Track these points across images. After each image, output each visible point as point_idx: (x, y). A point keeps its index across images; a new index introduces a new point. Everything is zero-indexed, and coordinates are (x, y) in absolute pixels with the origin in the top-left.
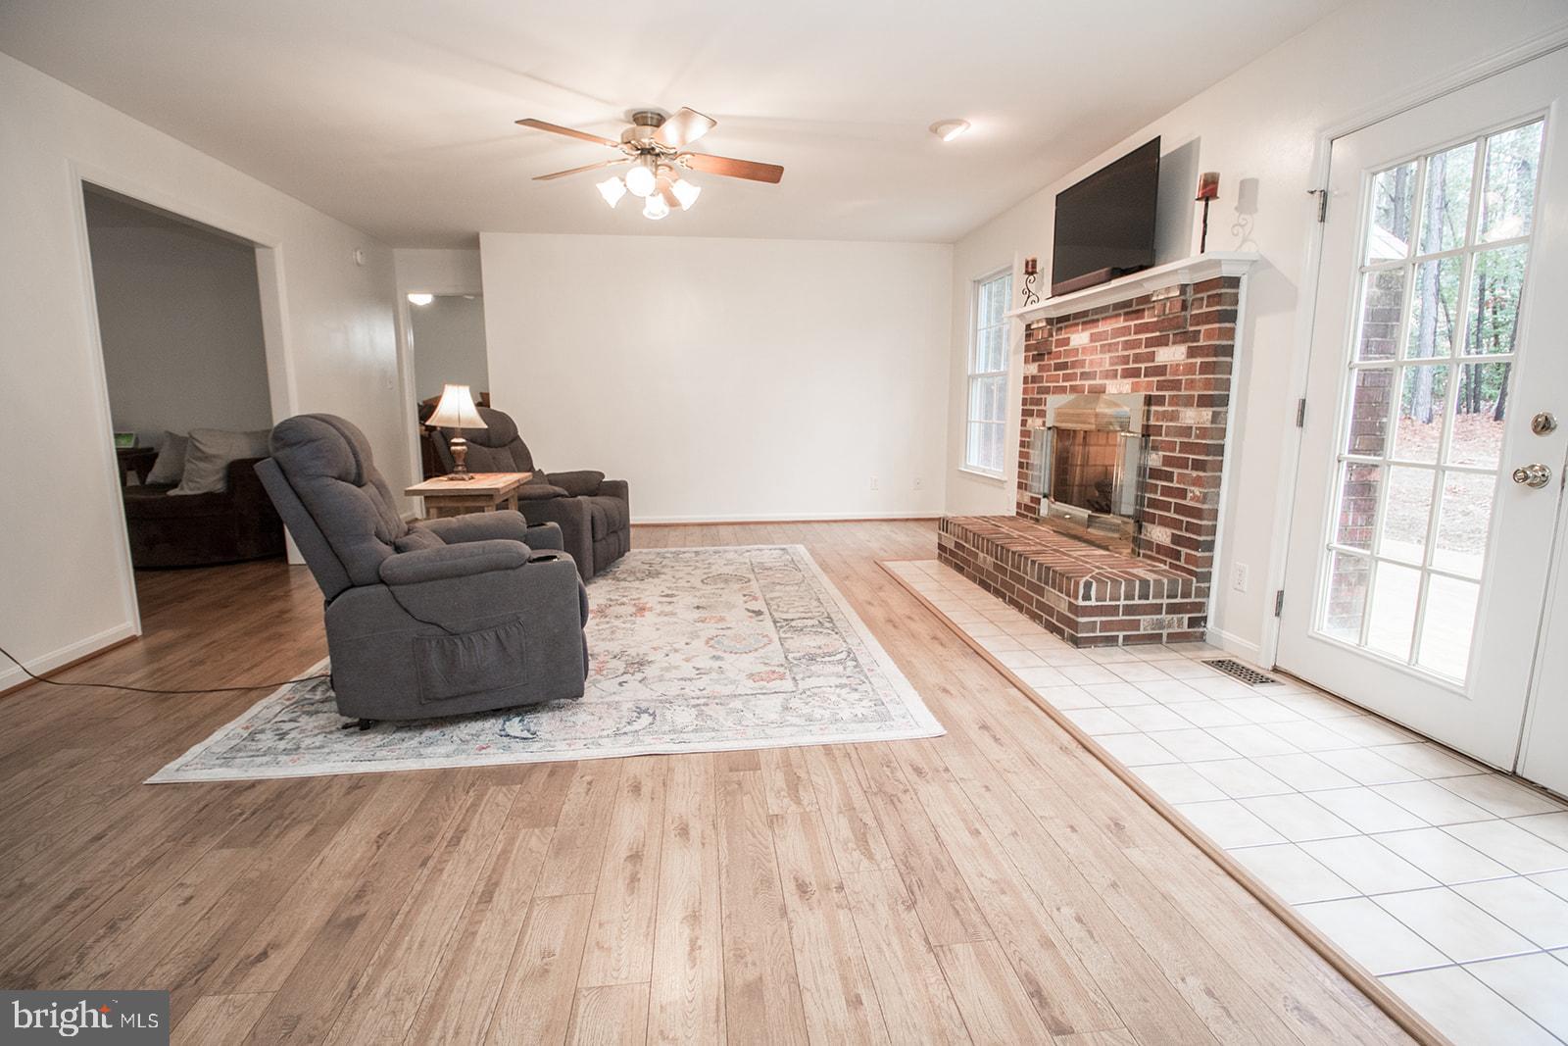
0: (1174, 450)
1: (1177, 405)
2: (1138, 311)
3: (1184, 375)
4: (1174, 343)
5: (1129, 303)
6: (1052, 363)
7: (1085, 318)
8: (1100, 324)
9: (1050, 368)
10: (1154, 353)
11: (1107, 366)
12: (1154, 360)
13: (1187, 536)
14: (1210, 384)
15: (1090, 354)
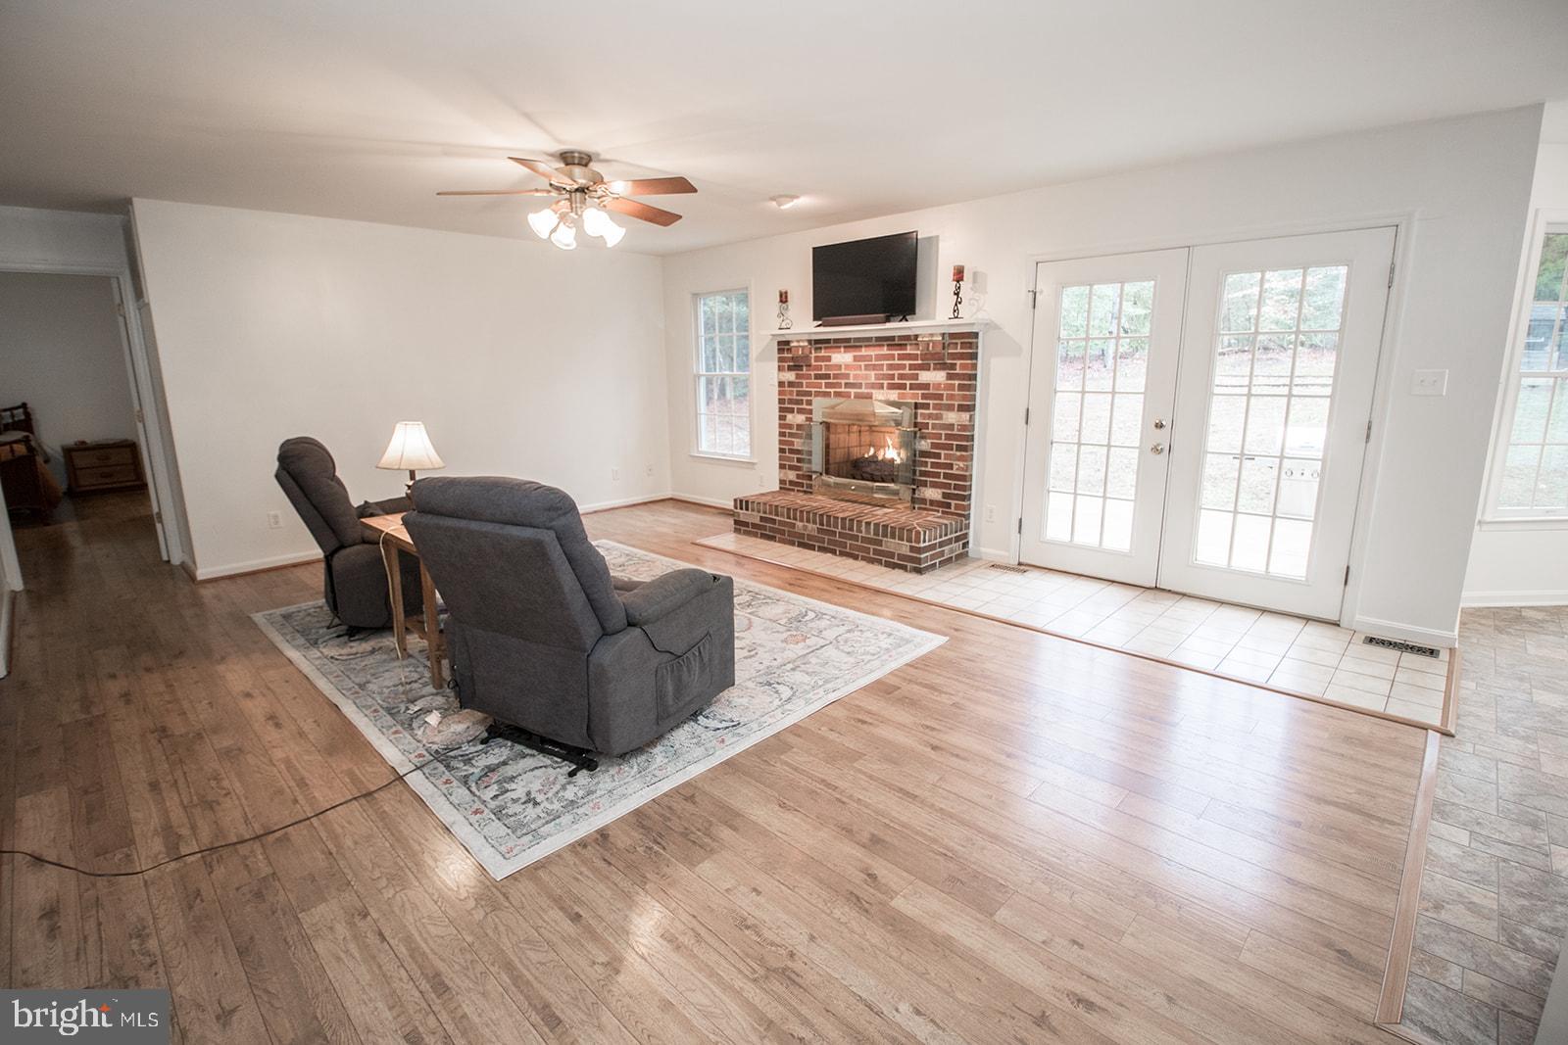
0: (941, 439)
1: (939, 409)
2: (901, 345)
3: (945, 391)
4: (934, 369)
5: (892, 338)
6: (812, 373)
7: (847, 344)
8: (863, 349)
9: (809, 377)
10: (917, 374)
11: (873, 380)
12: (917, 379)
13: (955, 492)
14: (967, 398)
15: (855, 370)
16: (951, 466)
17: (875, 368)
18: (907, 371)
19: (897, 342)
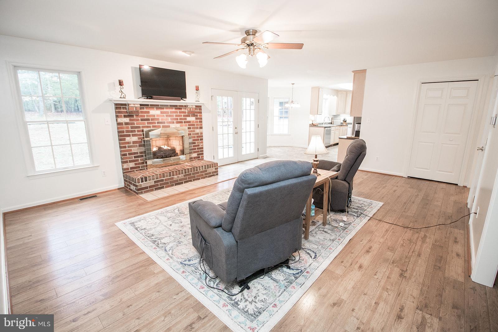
0: (195, 138)
1: (194, 129)
3: (195, 123)
4: (191, 116)
5: (177, 106)
6: (140, 118)
7: (157, 107)
8: (165, 109)
9: (138, 120)
10: (186, 118)
11: (170, 120)
12: (186, 120)
13: (201, 153)
14: (201, 125)
15: (161, 117)
16: (199, 145)
17: (170, 116)
18: (183, 117)
19: (178, 107)
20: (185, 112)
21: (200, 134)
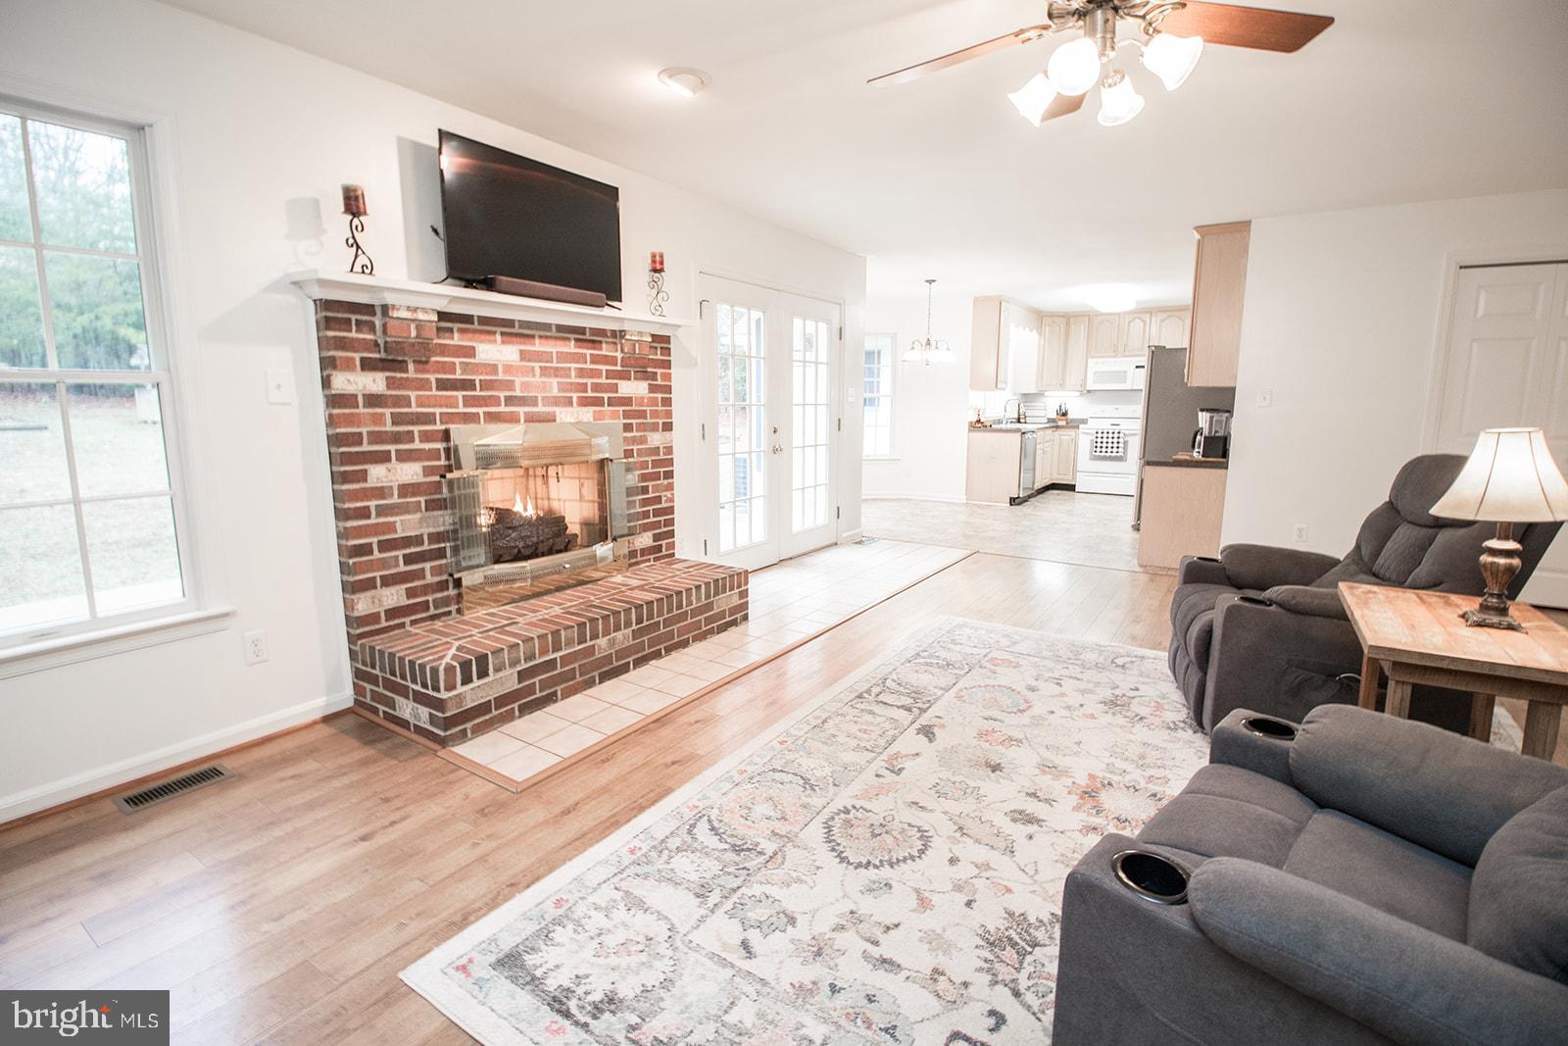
0: (647, 467)
1: (645, 430)
2: (593, 341)
3: (648, 406)
4: (635, 379)
5: (583, 330)
6: (432, 378)
7: (507, 328)
8: (537, 341)
9: (423, 385)
10: (616, 384)
11: (555, 392)
12: (617, 392)
13: (666, 529)
14: (669, 414)
15: (523, 375)
16: (658, 500)
17: (556, 372)
18: (603, 380)
19: (588, 337)
20: (612, 361)
21: (665, 454)
